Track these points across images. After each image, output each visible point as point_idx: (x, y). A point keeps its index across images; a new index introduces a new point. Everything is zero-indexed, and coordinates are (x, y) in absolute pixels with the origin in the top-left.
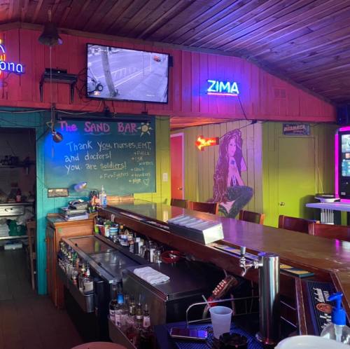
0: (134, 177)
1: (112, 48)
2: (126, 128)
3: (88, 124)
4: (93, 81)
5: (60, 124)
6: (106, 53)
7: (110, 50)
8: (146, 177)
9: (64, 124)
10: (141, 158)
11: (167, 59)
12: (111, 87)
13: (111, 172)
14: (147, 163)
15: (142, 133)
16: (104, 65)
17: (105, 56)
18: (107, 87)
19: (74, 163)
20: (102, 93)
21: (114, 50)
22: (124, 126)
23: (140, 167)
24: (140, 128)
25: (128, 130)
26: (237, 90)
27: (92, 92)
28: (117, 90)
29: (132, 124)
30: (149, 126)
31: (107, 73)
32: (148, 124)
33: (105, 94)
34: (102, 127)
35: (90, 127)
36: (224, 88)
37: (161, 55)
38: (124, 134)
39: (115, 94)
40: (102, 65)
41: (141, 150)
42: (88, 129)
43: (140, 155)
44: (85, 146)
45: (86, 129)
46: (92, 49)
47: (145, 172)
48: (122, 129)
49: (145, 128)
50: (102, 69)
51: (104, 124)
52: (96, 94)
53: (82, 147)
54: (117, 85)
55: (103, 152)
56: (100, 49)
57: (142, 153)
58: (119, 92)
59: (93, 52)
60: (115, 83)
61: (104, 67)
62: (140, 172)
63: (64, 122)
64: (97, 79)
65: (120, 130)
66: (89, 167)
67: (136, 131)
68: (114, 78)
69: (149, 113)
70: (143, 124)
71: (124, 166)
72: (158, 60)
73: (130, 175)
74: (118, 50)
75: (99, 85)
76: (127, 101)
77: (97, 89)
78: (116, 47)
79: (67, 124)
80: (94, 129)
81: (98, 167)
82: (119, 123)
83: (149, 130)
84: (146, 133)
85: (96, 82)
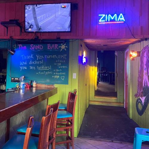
0: (55, 75)
1: (38, 5)
2: (52, 47)
3: (32, 46)
4: (28, 23)
5: (19, 46)
6: (34, 8)
7: (36, 6)
8: (63, 75)
9: (21, 46)
10: (60, 64)
11: (70, 6)
12: (37, 25)
13: (43, 71)
14: (64, 67)
15: (62, 50)
16: (33, 14)
17: (34, 10)
18: (35, 25)
19: (24, 65)
20: (33, 29)
21: (38, 6)
22: (51, 46)
23: (59, 69)
24: (60, 47)
25: (53, 48)
26: (123, 19)
27: (28, 29)
28: (41, 27)
29: (55, 45)
30: (65, 46)
31: (35, 18)
32: (65, 44)
33: (34, 29)
34: (39, 47)
35: (33, 47)
36: (112, 18)
37: (66, 4)
38: (51, 50)
39: (40, 29)
40: (32, 15)
41: (60, 59)
42: (32, 48)
43: (59, 62)
44: (30, 57)
45: (31, 48)
46: (27, 7)
47: (62, 72)
48: (49, 48)
49: (63, 47)
50: (33, 17)
51: (40, 45)
52: (30, 30)
53: (29, 57)
54: (40, 24)
55: (39, 60)
56: (31, 7)
57: (61, 61)
58: (42, 28)
59: (28, 8)
60: (39, 23)
61: (33, 16)
62: (59, 72)
63: (21, 45)
64: (30, 22)
65: (48, 48)
66: (31, 68)
67: (58, 48)
68: (38, 21)
69: (61, 38)
70: (62, 44)
71: (50, 68)
72: (64, 7)
73: (53, 73)
74: (41, 5)
75: (31, 25)
76: (46, 32)
77: (30, 27)
78: (39, 4)
79: (22, 46)
80: (35, 48)
81: (36, 68)
82: (48, 45)
83: (65, 48)
84: (63, 50)
85: (29, 24)
